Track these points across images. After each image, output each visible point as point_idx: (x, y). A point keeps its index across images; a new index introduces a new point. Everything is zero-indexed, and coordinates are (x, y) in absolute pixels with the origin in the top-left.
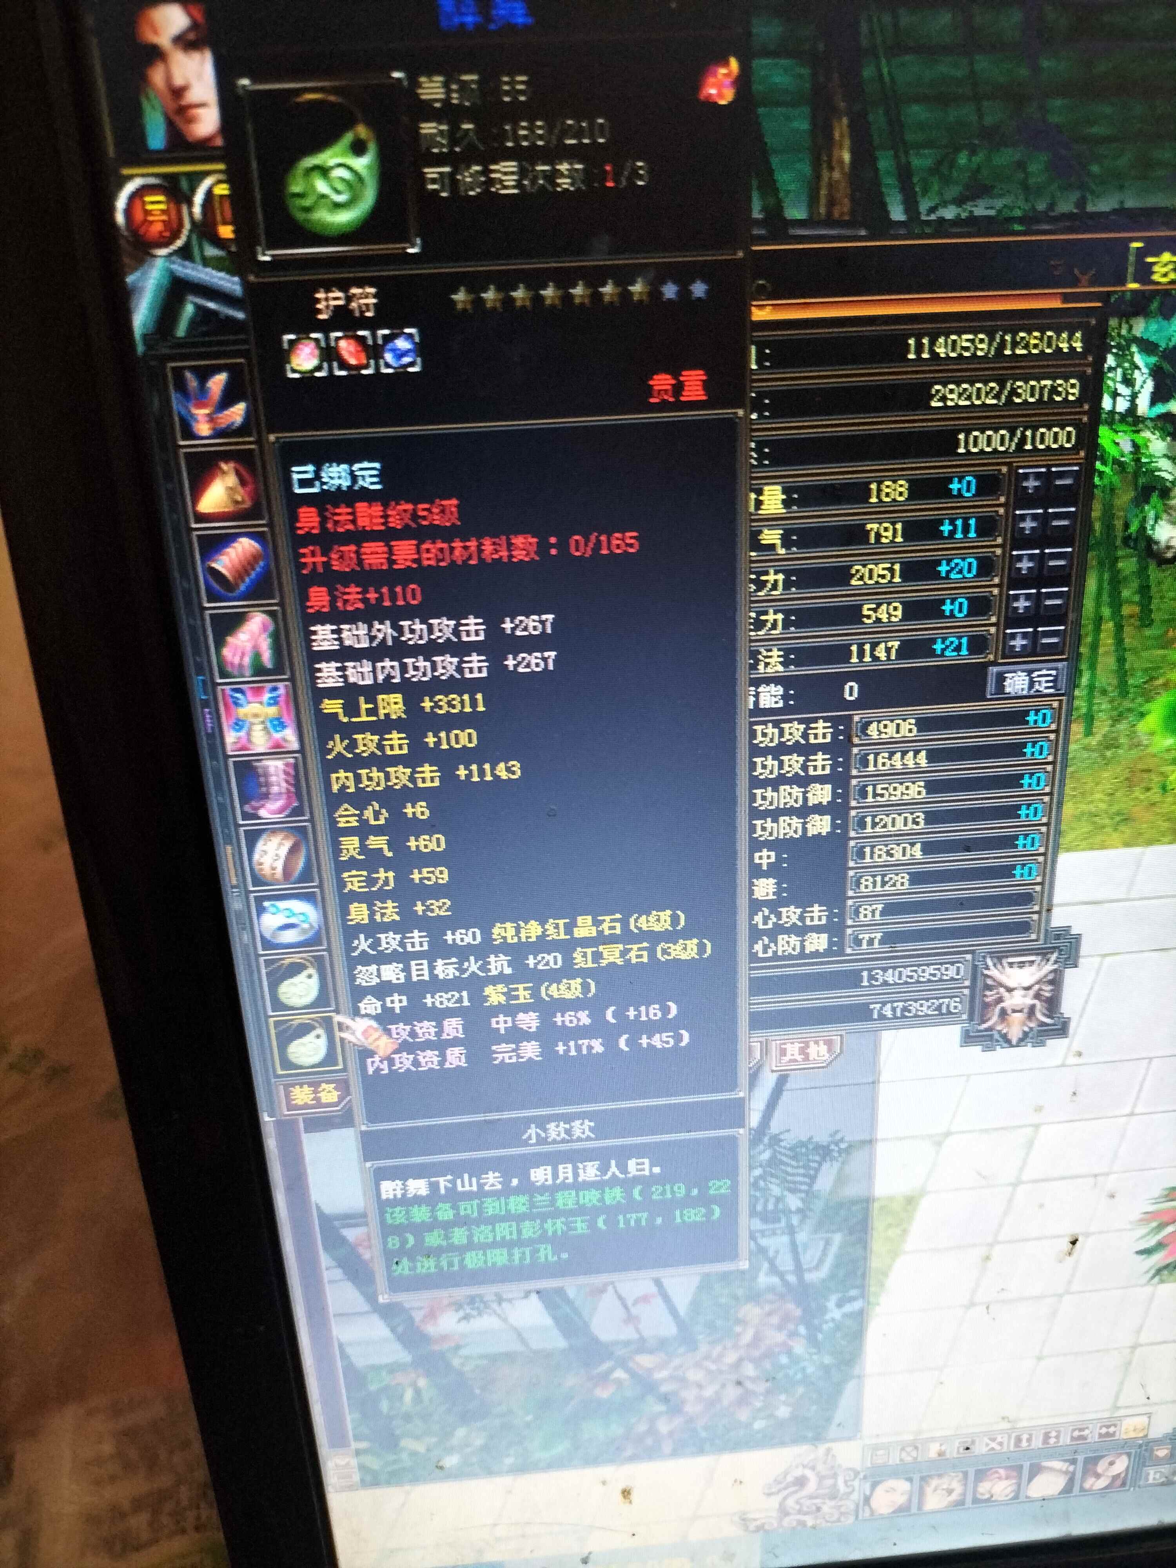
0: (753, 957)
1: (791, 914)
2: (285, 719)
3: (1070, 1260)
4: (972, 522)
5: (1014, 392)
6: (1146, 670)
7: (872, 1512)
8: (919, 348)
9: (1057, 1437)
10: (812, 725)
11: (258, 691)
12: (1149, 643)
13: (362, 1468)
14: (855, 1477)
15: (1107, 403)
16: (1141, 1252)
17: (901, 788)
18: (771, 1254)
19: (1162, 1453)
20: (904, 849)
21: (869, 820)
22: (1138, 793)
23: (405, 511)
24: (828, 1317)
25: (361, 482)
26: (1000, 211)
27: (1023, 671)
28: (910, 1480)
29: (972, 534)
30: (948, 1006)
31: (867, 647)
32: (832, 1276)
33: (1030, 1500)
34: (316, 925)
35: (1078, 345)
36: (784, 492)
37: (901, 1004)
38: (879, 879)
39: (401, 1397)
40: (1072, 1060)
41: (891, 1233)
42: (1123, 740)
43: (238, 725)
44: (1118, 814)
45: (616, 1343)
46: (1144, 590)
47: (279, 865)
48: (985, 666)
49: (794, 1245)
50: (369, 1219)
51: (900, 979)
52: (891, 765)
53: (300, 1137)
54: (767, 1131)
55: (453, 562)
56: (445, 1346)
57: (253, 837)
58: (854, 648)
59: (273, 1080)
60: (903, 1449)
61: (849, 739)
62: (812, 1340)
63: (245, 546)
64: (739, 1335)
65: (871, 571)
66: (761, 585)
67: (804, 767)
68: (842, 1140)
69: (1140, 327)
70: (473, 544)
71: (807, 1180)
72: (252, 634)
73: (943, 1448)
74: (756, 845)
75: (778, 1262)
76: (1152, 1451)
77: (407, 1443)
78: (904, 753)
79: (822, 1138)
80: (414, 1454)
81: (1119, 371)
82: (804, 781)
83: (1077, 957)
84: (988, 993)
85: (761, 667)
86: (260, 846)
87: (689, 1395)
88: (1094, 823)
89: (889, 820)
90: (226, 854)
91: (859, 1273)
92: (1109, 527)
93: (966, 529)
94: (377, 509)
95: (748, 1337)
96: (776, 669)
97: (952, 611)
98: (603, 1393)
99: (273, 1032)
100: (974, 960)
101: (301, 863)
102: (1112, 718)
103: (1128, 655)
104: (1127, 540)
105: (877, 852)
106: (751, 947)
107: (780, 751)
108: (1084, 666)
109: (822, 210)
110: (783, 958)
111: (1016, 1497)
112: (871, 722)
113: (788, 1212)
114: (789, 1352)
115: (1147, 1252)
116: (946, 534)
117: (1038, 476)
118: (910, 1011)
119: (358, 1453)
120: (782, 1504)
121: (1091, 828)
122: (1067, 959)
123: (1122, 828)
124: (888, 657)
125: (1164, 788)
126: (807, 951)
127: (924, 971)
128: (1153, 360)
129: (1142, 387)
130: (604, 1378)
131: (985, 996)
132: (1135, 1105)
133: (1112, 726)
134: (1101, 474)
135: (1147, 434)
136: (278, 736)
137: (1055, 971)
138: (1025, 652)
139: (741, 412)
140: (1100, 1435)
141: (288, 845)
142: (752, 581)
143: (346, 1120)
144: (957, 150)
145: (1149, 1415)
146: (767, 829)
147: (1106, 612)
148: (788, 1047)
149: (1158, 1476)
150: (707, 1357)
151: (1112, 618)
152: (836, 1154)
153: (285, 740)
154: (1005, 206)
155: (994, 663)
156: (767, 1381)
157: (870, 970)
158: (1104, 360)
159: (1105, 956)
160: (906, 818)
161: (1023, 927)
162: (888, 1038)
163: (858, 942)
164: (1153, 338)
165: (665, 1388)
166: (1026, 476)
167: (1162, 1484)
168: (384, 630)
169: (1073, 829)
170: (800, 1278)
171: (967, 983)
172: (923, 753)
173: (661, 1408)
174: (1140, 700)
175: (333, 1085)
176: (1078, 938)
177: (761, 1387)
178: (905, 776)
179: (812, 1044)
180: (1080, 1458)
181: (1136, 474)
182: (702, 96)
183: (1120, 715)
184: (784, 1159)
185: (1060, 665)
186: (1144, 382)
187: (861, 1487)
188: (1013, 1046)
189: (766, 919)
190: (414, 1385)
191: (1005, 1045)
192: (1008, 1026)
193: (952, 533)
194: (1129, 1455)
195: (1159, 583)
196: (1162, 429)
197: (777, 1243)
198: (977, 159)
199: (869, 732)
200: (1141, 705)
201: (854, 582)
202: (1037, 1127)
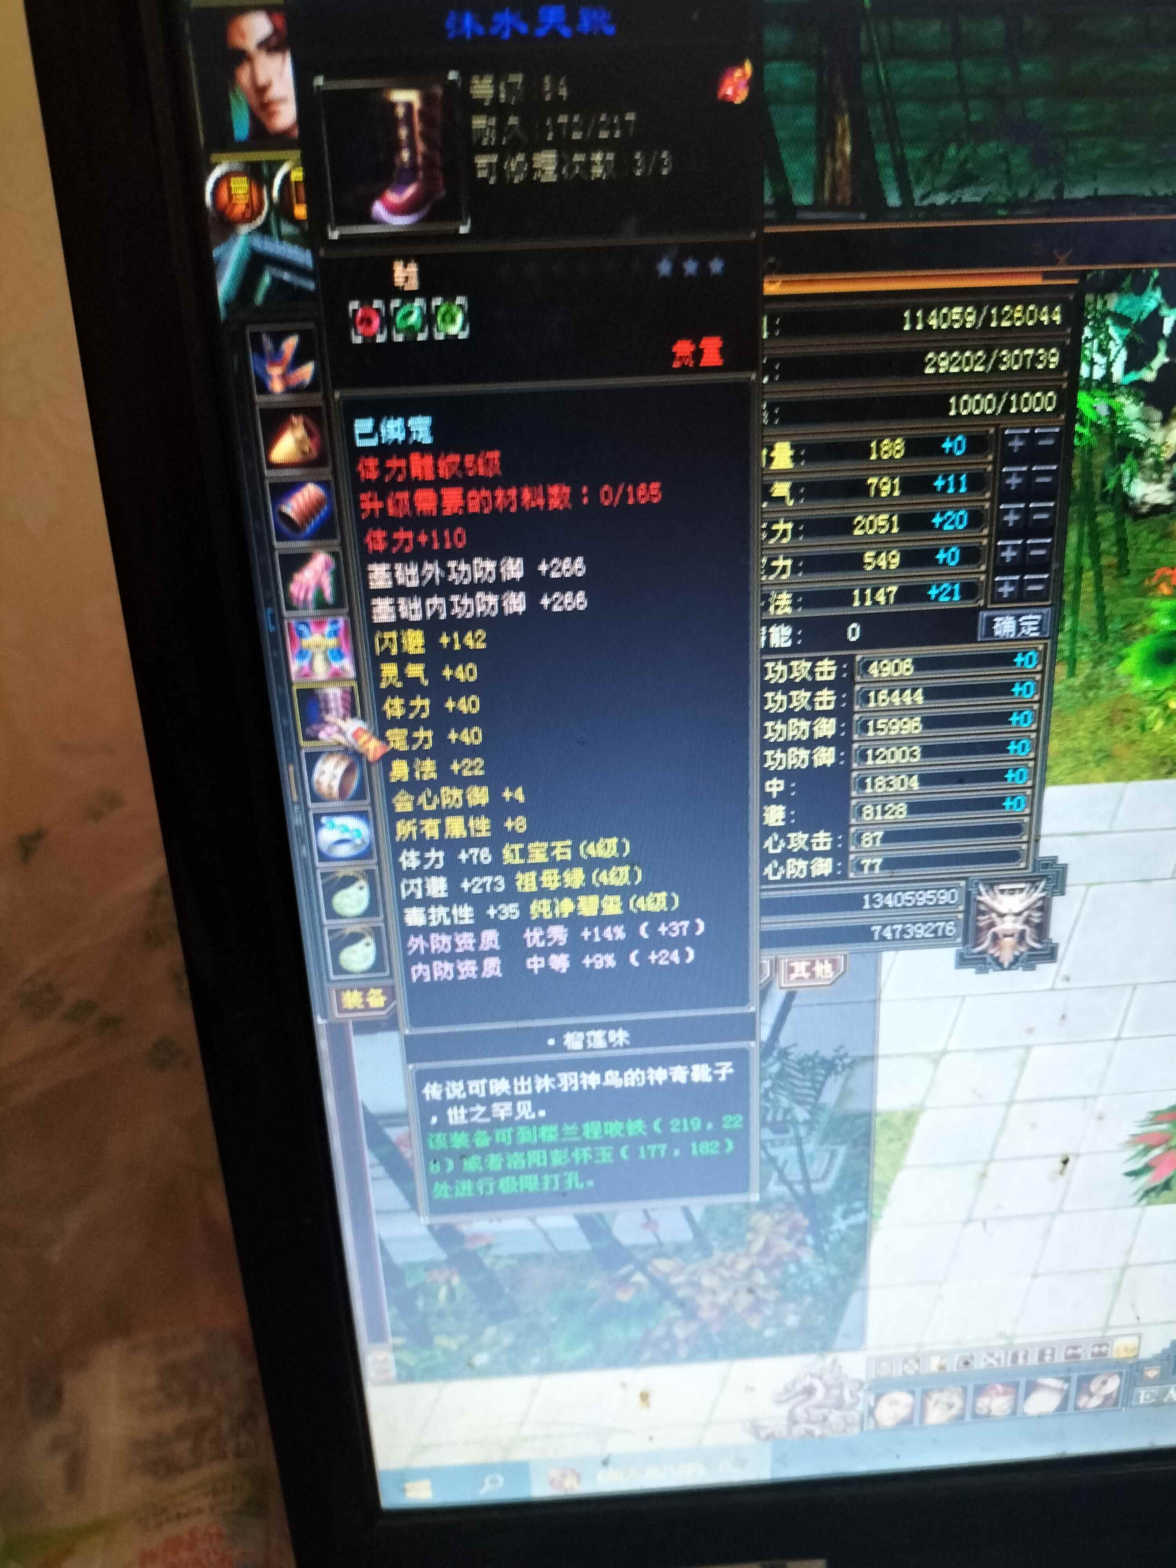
0: (764, 880)
1: (798, 840)
2: (344, 649)
3: (1062, 1181)
4: (963, 478)
5: (999, 360)
6: (1124, 617)
7: (877, 1423)
8: (914, 321)
9: (1052, 1355)
10: (819, 663)
11: (320, 624)
12: (1127, 591)
13: (399, 1363)
14: (860, 1388)
15: (1084, 371)
16: (1130, 1174)
17: (899, 724)
18: (780, 1163)
19: (1152, 1373)
20: (902, 780)
21: (870, 752)
22: (1118, 731)
23: (454, 463)
24: (834, 1227)
25: (414, 437)
26: (985, 198)
27: (1011, 615)
28: (912, 1393)
29: (963, 490)
30: (944, 929)
31: (868, 592)
32: (838, 1187)
33: (1026, 1417)
34: (367, 841)
35: (1057, 318)
36: (792, 447)
37: (900, 927)
38: (879, 808)
39: (435, 1295)
40: (1060, 985)
41: (893, 1147)
42: (1103, 681)
43: (302, 654)
44: (1100, 751)
45: (634, 1247)
46: (1121, 542)
47: (336, 784)
48: (976, 611)
49: (801, 1154)
50: (411, 1117)
51: (899, 902)
52: (890, 702)
53: (349, 1040)
54: (776, 1044)
55: (495, 510)
56: (478, 1245)
57: (313, 758)
58: (856, 593)
59: (326, 985)
60: (905, 1362)
61: (852, 677)
62: (818, 1249)
63: (310, 492)
64: (750, 1243)
65: (871, 522)
66: (772, 534)
67: (811, 702)
68: (846, 1055)
69: (1114, 302)
70: (513, 492)
71: (813, 1093)
72: (316, 573)
73: (944, 1362)
74: (767, 775)
75: (786, 1171)
76: (1142, 1372)
77: (441, 1341)
78: (902, 691)
79: (828, 1053)
80: (446, 1351)
81: (1096, 341)
82: (811, 715)
83: (1064, 886)
84: (981, 918)
85: (772, 609)
86: (319, 766)
87: (704, 1301)
88: (1078, 759)
89: (888, 753)
90: (289, 772)
91: (863, 1185)
92: (1088, 484)
93: (957, 485)
94: (429, 460)
95: (757, 1246)
96: (784, 611)
97: (945, 560)
98: (624, 1296)
99: (327, 939)
100: (967, 886)
101: (354, 784)
102: (1091, 660)
103: (1106, 602)
104: (1104, 496)
105: (878, 784)
106: (762, 870)
107: (789, 686)
108: (1067, 612)
109: (827, 195)
110: (791, 881)
111: (1014, 1412)
112: (872, 662)
113: (795, 1123)
114: (798, 1261)
115: (1135, 1174)
116: (939, 489)
117: (1022, 436)
118: (908, 933)
119: (395, 1348)
120: (791, 1412)
121: (1075, 763)
122: (1055, 887)
123: (1103, 764)
124: (887, 599)
125: (1143, 728)
126: (813, 875)
127: (921, 896)
128: (1126, 332)
129: (1116, 356)
130: (625, 1281)
131: (978, 921)
132: (1120, 1031)
133: (1094, 667)
134: (1081, 436)
135: (1121, 399)
136: (336, 665)
137: (1043, 898)
138: (1012, 598)
139: (753, 376)
140: (1093, 1354)
141: (343, 766)
142: (763, 530)
143: (390, 1023)
144: (948, 143)
145: (1140, 1336)
146: (776, 759)
147: (1087, 562)
148: (796, 965)
149: (1148, 1396)
150: (721, 1264)
151: (1092, 568)
152: (840, 1069)
153: (343, 669)
154: (990, 193)
155: (984, 608)
156: (777, 1288)
157: (871, 894)
158: (1082, 332)
159: (1090, 885)
160: (904, 752)
161: (1013, 856)
162: (888, 957)
163: (860, 867)
164: (1126, 313)
165: (681, 1293)
166: (1011, 437)
167: (1153, 1405)
168: (432, 569)
169: (1058, 764)
170: (808, 1188)
171: (961, 908)
172: (920, 691)
173: (676, 1312)
174: (1119, 644)
175: (380, 991)
176: (1064, 867)
177: (772, 1296)
178: (903, 711)
179: (817, 963)
180: (1074, 1377)
181: (1112, 436)
182: (720, 95)
183: (1101, 657)
184: (793, 1072)
185: (1045, 611)
186: (1118, 352)
187: (866, 1399)
188: (1003, 969)
189: (775, 845)
190: (448, 1282)
191: (998, 968)
192: (1000, 949)
193: (945, 487)
194: (1120, 1374)
195: (1135, 537)
196: (1136, 395)
197: (786, 1153)
198: (965, 152)
199: (869, 670)
200: (1120, 649)
201: (857, 532)
202: (1028, 1048)
